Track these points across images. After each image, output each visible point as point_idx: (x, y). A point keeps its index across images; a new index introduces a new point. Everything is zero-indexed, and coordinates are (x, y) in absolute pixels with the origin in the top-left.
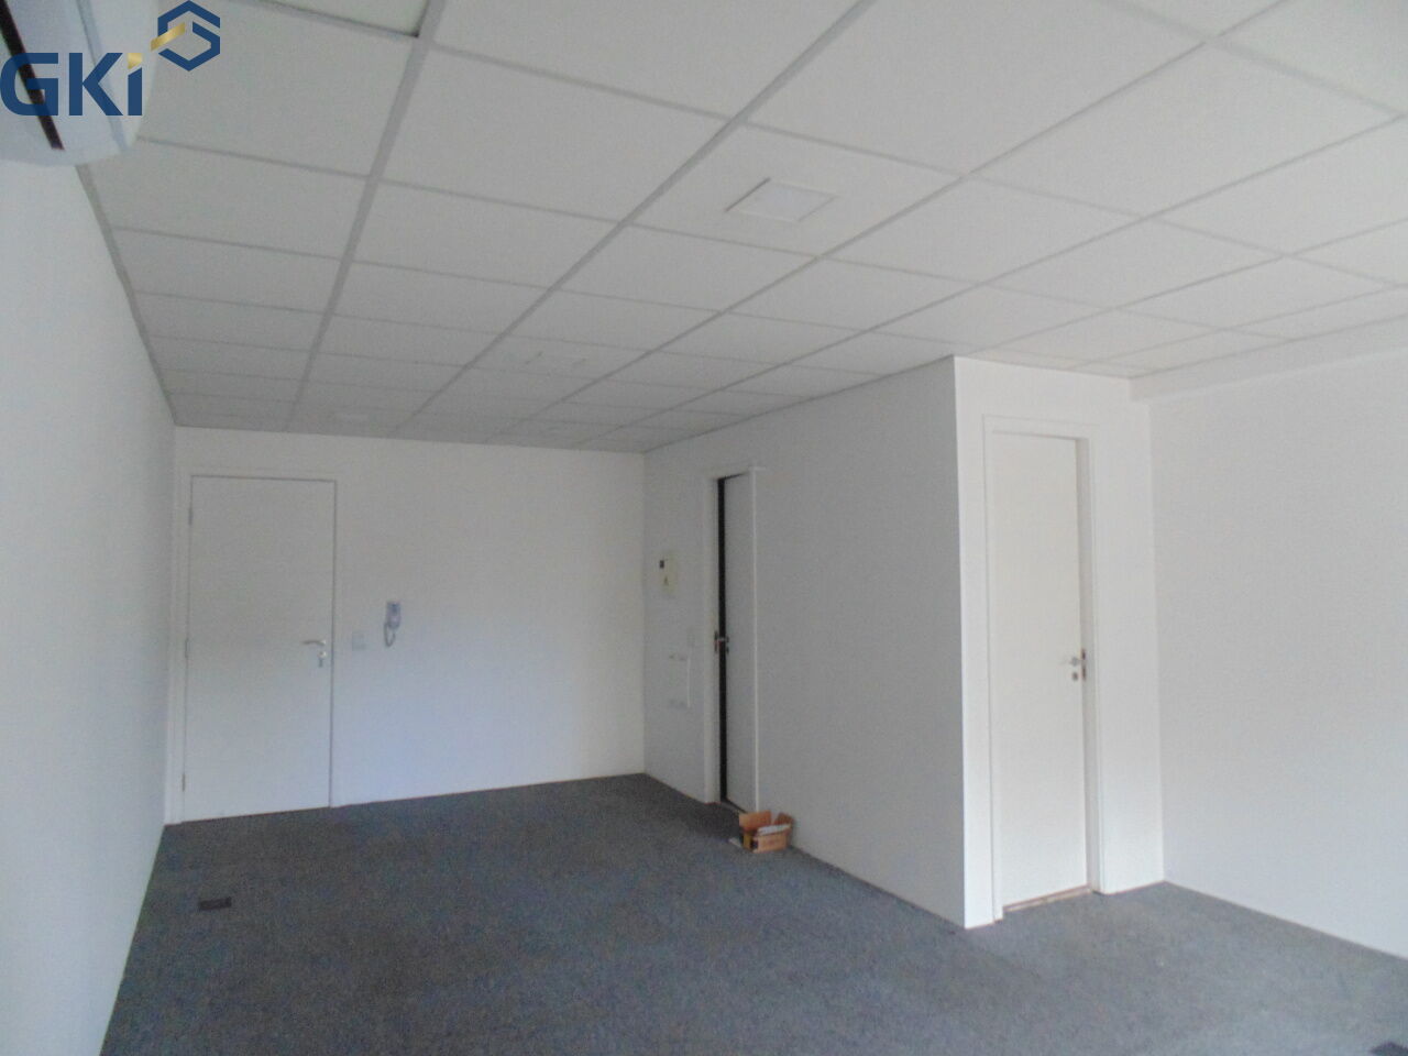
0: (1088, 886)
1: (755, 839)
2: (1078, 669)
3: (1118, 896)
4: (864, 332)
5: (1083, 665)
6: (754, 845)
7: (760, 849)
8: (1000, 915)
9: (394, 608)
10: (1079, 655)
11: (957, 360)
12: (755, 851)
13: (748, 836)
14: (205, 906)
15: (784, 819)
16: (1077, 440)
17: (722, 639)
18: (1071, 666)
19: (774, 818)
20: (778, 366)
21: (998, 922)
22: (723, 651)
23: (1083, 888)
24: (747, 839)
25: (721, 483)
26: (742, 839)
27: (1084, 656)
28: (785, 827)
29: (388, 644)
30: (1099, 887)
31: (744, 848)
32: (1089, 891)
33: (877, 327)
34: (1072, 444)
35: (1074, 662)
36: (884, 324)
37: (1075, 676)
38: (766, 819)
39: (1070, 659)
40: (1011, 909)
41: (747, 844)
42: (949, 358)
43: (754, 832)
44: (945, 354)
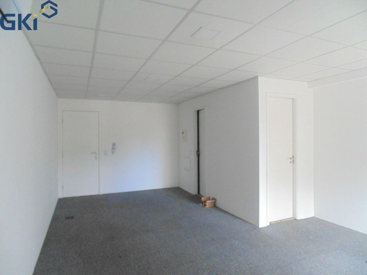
0: (293, 218)
1: (206, 204)
2: (292, 161)
3: (301, 220)
4: (233, 70)
5: (293, 160)
6: (205, 205)
7: (207, 207)
8: (268, 224)
9: (114, 144)
10: (292, 157)
11: (259, 77)
12: (206, 207)
13: (204, 203)
14: (67, 218)
15: (213, 199)
16: (293, 99)
17: (198, 152)
18: (290, 160)
19: (211, 198)
20: (211, 80)
21: (268, 226)
22: (198, 156)
23: (292, 218)
24: (204, 204)
25: (198, 111)
26: (202, 203)
27: (293, 157)
28: (213, 201)
29: (113, 153)
30: (296, 218)
31: (203, 206)
32: (293, 219)
33: (236, 68)
34: (291, 100)
35: (290, 159)
36: (238, 68)
37: (291, 162)
38: (209, 199)
39: (289, 158)
40: (272, 223)
41: (204, 205)
42: (257, 77)
43: (205, 202)
44: (256, 76)
